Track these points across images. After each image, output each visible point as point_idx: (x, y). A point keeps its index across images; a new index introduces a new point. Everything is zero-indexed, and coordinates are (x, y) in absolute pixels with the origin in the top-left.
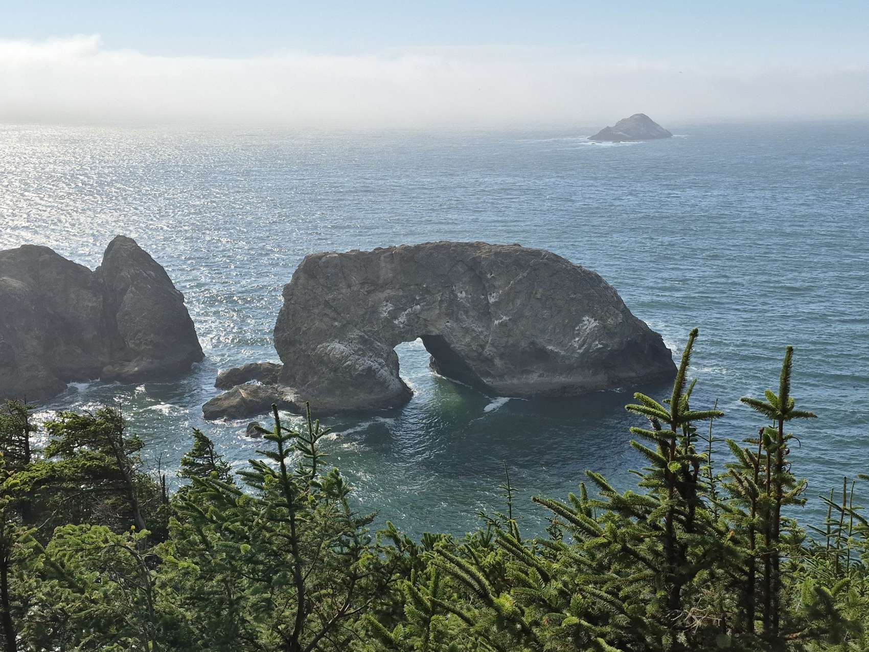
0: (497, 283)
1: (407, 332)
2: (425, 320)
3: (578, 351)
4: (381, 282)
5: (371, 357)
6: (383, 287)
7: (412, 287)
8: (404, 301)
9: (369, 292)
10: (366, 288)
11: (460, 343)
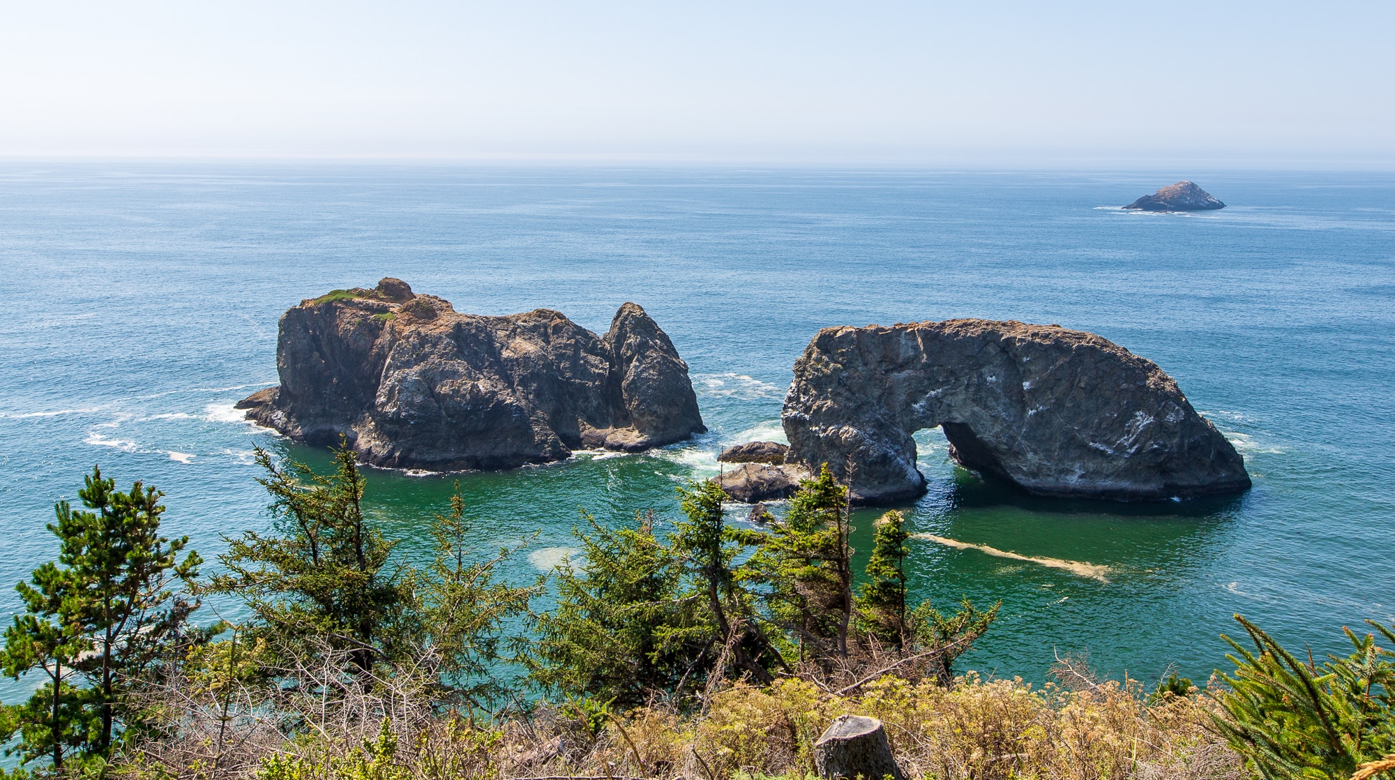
0: (1032, 368)
1: (927, 418)
2: (949, 405)
3: (1129, 451)
4: (900, 361)
5: (886, 442)
6: (901, 367)
7: (935, 368)
8: (926, 382)
9: (887, 371)
10: (884, 366)
11: (989, 433)
